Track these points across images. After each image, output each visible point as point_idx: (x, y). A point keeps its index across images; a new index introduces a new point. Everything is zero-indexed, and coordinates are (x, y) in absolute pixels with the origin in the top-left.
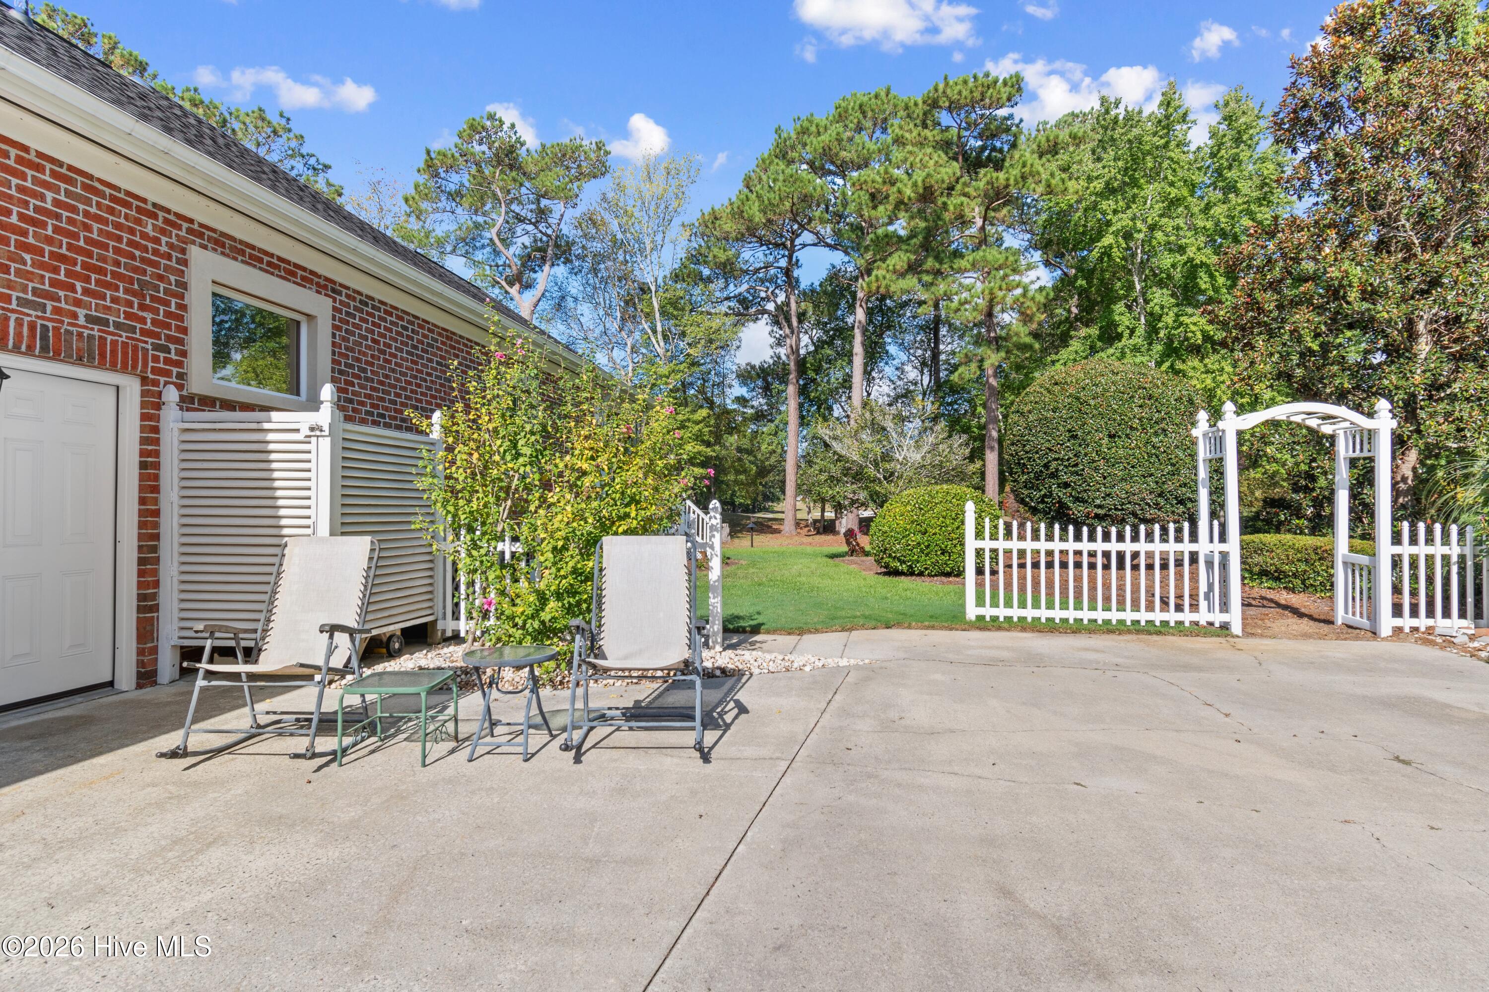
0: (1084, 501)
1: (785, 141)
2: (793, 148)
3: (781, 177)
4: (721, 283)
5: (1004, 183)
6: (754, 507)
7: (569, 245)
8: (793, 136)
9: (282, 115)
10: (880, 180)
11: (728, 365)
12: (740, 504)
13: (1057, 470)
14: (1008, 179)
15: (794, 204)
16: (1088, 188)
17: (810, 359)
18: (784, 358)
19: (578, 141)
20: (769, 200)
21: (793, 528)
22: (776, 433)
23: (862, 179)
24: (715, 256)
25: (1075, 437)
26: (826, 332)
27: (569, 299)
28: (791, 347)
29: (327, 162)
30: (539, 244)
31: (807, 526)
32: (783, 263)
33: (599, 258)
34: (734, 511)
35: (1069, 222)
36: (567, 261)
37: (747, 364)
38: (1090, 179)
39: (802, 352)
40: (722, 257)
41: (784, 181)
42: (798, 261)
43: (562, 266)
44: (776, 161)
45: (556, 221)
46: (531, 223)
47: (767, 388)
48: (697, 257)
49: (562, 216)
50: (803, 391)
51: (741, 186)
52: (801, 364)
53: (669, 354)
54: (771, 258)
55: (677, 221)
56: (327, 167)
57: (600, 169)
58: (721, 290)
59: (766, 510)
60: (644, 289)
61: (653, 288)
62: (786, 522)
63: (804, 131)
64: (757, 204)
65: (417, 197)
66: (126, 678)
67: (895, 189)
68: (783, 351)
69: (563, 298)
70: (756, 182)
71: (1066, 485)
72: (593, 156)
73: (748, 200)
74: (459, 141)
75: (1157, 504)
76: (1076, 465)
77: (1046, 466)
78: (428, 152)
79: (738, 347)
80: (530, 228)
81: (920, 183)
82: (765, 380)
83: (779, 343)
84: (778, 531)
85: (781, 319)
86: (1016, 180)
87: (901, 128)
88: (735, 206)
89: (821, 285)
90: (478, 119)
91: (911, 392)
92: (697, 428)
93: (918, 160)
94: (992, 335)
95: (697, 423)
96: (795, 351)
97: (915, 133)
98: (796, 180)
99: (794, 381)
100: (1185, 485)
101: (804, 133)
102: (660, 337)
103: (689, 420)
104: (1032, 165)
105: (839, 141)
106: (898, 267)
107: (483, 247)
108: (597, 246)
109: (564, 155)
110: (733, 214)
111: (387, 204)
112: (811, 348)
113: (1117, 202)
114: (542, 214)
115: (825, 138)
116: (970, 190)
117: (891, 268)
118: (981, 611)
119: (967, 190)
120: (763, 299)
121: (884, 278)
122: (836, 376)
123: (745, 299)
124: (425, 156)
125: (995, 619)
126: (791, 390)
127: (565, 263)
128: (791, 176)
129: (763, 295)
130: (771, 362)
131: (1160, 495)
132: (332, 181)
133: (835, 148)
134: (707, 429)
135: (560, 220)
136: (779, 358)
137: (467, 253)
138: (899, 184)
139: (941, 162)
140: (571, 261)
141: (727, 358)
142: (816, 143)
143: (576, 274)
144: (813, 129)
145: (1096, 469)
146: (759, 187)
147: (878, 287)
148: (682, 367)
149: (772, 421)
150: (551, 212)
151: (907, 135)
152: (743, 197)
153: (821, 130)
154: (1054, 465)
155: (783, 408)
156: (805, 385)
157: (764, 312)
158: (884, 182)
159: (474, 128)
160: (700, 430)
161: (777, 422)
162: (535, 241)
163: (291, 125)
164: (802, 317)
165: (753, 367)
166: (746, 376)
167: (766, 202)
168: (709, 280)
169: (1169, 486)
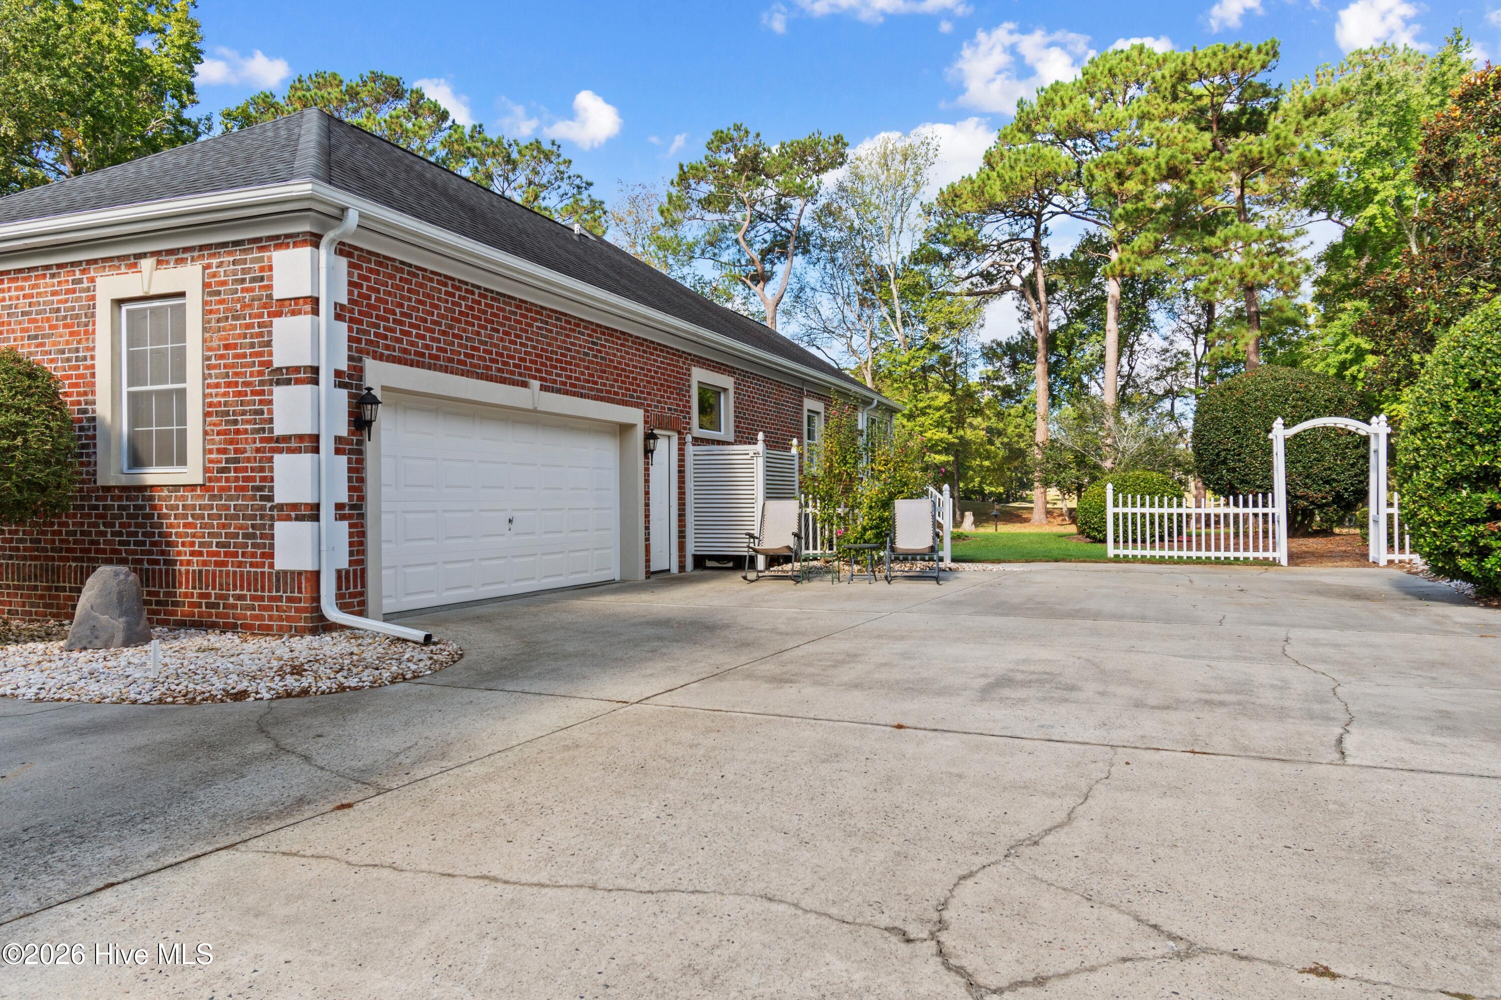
0: (1247, 483)
1: (1028, 114)
2: (1037, 119)
3: (1022, 157)
4: (962, 260)
5: (1258, 156)
6: (1008, 496)
7: (808, 235)
8: (1037, 109)
9: (553, 143)
10: (1124, 161)
11: (971, 344)
12: (991, 493)
13: (1226, 458)
14: (1261, 152)
15: (1037, 181)
16: (1348, 157)
17: (1061, 336)
18: (1032, 333)
19: (817, 135)
20: (1011, 179)
21: (1043, 516)
22: (1024, 415)
23: (1105, 161)
24: (955, 237)
25: (1239, 432)
26: (1080, 304)
27: (808, 290)
28: (1039, 323)
29: (589, 180)
30: (779, 238)
31: (1062, 515)
32: (1030, 234)
33: (836, 247)
34: (983, 500)
35: (1333, 188)
36: (806, 252)
37: (993, 341)
38: (1350, 148)
39: (1052, 326)
40: (963, 237)
41: (1026, 161)
42: (1046, 229)
43: (800, 256)
44: (1020, 135)
45: (796, 217)
46: (773, 221)
47: (1014, 366)
48: (935, 237)
49: (802, 211)
50: (1052, 370)
51: (981, 163)
52: (1051, 341)
53: (909, 340)
54: (1016, 229)
55: (915, 207)
56: (589, 184)
57: (837, 160)
58: (963, 267)
59: (1023, 499)
60: (882, 275)
61: (892, 275)
62: (1035, 511)
63: (1049, 102)
64: (998, 183)
65: (672, 209)
66: (675, 569)
67: (1139, 169)
68: (1031, 327)
69: (802, 289)
70: (997, 159)
71: (1234, 470)
72: (831, 148)
73: (989, 178)
74: (709, 153)
75: (1305, 484)
76: (1239, 455)
77: (1218, 455)
78: (681, 167)
79: (982, 326)
80: (772, 225)
81: (1163, 166)
82: (1013, 358)
83: (1028, 316)
84: (1027, 520)
85: (1028, 294)
86: (1269, 153)
87: (1148, 102)
88: (976, 185)
89: (1072, 255)
90: (725, 131)
91: (1181, 363)
92: (938, 414)
93: (1165, 136)
94: (1253, 309)
95: (938, 409)
96: (1043, 328)
97: (1163, 107)
98: (1039, 158)
99: (1043, 359)
100: (1330, 469)
101: (1048, 105)
102: (899, 323)
103: (929, 407)
104: (1286, 138)
105: (1086, 113)
106: (1143, 248)
107: (728, 247)
108: (833, 235)
109: (804, 152)
110: (973, 192)
111: (644, 215)
112: (1064, 322)
113: (1383, 168)
114: (781, 209)
115: (1070, 111)
116: (1222, 164)
117: (1136, 249)
118: (1117, 552)
119: (1217, 164)
120: (1008, 272)
121: (1129, 260)
122: (1090, 350)
123: (989, 273)
124: (677, 171)
125: (1126, 556)
126: (1040, 370)
127: (803, 253)
128: (1033, 155)
129: (1008, 268)
130: (1020, 338)
131: (1307, 477)
132: (593, 197)
133: (1081, 118)
134: (948, 415)
135: (800, 215)
136: (1028, 333)
137: (715, 254)
138: (1144, 166)
139: (1191, 136)
140: (808, 251)
141: (969, 337)
142: (1059, 117)
143: (814, 264)
144: (1057, 100)
145: (1255, 458)
146: (1001, 165)
147: (1123, 270)
148: (922, 353)
149: (1020, 401)
150: (791, 207)
151: (1153, 111)
152: (984, 176)
153: (1067, 102)
154: (1223, 454)
155: (1031, 388)
156: (1057, 363)
157: (1009, 287)
158: (1129, 163)
159: (721, 139)
160: (941, 417)
161: (1024, 403)
162: (775, 236)
163: (561, 151)
164: (1051, 289)
165: (999, 344)
166: (990, 354)
167: (1008, 181)
168: (950, 258)
169: (1315, 470)
